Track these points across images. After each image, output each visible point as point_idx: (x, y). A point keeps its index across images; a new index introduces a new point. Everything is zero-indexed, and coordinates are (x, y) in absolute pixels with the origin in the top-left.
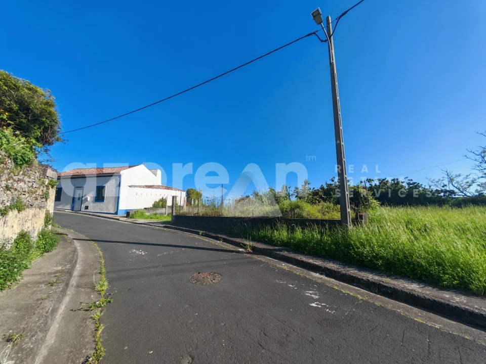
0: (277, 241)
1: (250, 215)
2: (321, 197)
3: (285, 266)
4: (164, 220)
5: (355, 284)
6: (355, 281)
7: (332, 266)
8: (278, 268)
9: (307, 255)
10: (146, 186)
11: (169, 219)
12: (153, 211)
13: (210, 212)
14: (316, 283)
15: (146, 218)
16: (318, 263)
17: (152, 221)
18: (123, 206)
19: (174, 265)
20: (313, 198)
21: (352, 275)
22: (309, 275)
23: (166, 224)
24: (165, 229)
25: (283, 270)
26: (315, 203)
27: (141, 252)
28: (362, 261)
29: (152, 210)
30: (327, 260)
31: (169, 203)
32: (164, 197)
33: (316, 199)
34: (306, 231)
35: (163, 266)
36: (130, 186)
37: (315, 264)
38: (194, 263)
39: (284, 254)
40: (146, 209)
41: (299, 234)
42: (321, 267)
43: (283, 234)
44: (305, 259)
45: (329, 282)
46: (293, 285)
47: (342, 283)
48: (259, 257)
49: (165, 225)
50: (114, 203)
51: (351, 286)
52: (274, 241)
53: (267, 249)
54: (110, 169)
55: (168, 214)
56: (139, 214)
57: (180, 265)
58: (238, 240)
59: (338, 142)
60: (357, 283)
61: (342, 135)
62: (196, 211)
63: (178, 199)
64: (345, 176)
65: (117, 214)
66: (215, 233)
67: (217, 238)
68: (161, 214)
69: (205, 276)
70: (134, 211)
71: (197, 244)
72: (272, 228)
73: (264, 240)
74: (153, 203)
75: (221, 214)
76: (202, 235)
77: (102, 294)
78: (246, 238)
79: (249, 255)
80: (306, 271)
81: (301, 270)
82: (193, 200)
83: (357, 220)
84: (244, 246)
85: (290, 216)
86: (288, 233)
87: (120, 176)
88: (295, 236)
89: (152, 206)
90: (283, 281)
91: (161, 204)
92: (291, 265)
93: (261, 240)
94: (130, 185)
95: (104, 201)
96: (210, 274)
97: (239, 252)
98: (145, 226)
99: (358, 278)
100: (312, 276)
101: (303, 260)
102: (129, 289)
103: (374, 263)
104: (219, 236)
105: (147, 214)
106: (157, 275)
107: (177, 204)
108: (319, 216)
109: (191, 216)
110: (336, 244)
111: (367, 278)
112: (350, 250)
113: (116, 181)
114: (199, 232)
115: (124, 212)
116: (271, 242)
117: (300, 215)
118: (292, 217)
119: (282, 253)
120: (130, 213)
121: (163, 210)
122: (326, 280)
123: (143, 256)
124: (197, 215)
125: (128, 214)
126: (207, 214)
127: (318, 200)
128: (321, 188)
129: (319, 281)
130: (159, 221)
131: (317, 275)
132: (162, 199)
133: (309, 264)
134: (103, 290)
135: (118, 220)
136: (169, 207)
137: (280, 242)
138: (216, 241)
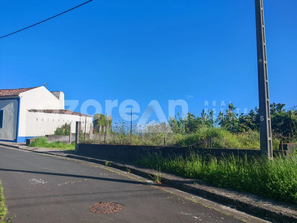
0: (189, 173)
1: (162, 144)
2: (249, 125)
3: (194, 199)
4: (68, 149)
5: (266, 218)
6: (267, 215)
7: (245, 199)
8: (186, 201)
9: (220, 187)
10: (48, 110)
11: (73, 148)
12: (56, 139)
13: (118, 140)
14: (224, 215)
15: (47, 147)
16: (231, 195)
17: (54, 149)
18: (23, 133)
19: (74, 195)
20: (239, 125)
21: (264, 208)
22: (219, 208)
23: (70, 154)
24: (68, 159)
25: (191, 202)
26: (242, 132)
27: (41, 181)
28: (278, 195)
29: (54, 138)
30: (241, 193)
31: (73, 130)
32: (68, 123)
33: (243, 127)
34: (222, 162)
35: (63, 195)
36: (29, 111)
37: (227, 197)
38: (96, 193)
39: (195, 187)
40: (47, 136)
41: (213, 166)
42: (233, 200)
43: (197, 165)
44: (217, 192)
45: (239, 215)
46: (198, 216)
47: (253, 217)
48: (167, 189)
49: (68, 154)
50: (13, 130)
51: (262, 220)
52: (185, 173)
53: (177, 181)
54: (7, 91)
55: (72, 143)
56: (40, 142)
57: (81, 194)
58: (147, 171)
59: (260, 60)
60: (269, 217)
61: (266, 52)
62: (102, 139)
63: (83, 125)
64: (267, 100)
65: (16, 142)
66: (122, 163)
67: (124, 169)
68: (65, 142)
69: (107, 206)
70: (34, 138)
71: (101, 175)
72: (184, 158)
73: (175, 171)
74: (55, 130)
75: (130, 142)
76: (108, 165)
77: (2, 219)
78: (155, 169)
79: (157, 187)
80: (216, 204)
81: (211, 203)
82: (101, 126)
83: (280, 151)
84: (152, 177)
85: (206, 145)
86: (202, 164)
87: (18, 99)
88: (210, 167)
89: (54, 134)
90: (189, 213)
91: (64, 130)
92: (201, 198)
93: (172, 171)
94: (29, 109)
95: (2, 127)
96: (111, 204)
97: (146, 184)
98: (47, 155)
99: (270, 212)
100: (221, 209)
101: (214, 192)
102: (28, 216)
103: (291, 197)
104: (127, 166)
105: (49, 142)
106: (56, 204)
107: (81, 131)
108: (239, 146)
109: (97, 145)
110: (254, 176)
111: (279, 212)
112: (268, 182)
113: (14, 104)
114: (105, 162)
115: (24, 139)
116: (182, 173)
117: (217, 145)
118: (208, 146)
119: (192, 185)
120: (31, 141)
121: (66, 138)
122: (236, 214)
123: (43, 185)
124: (103, 143)
125: (28, 141)
126: (114, 142)
127: (245, 128)
128: (250, 114)
129: (228, 214)
130: (62, 150)
131: (228, 208)
132: (66, 125)
133: (221, 197)
134: (2, 215)
135: (18, 148)
136: (73, 134)
137: (192, 173)
138: (122, 172)
